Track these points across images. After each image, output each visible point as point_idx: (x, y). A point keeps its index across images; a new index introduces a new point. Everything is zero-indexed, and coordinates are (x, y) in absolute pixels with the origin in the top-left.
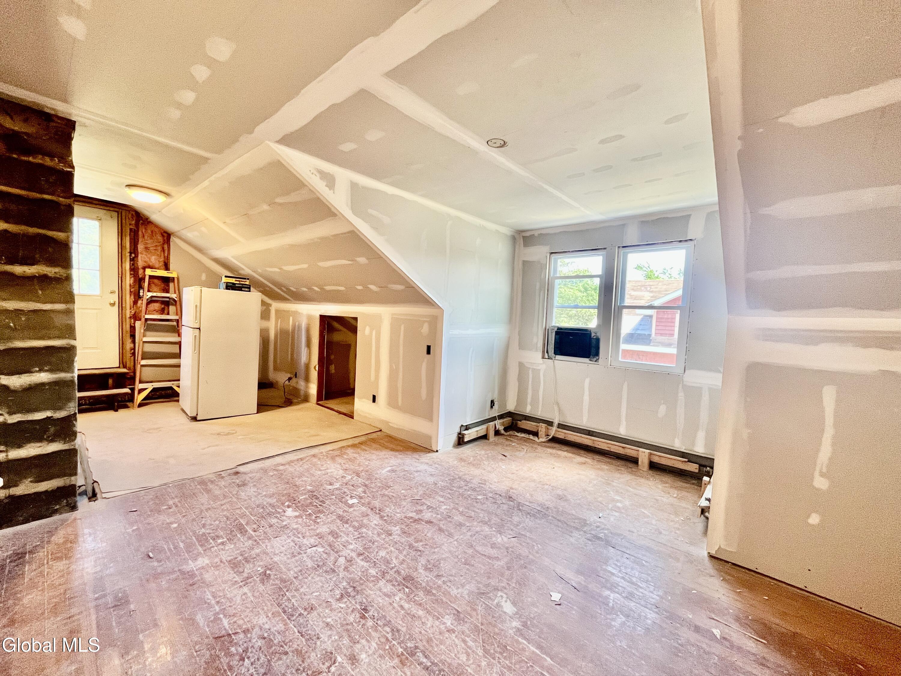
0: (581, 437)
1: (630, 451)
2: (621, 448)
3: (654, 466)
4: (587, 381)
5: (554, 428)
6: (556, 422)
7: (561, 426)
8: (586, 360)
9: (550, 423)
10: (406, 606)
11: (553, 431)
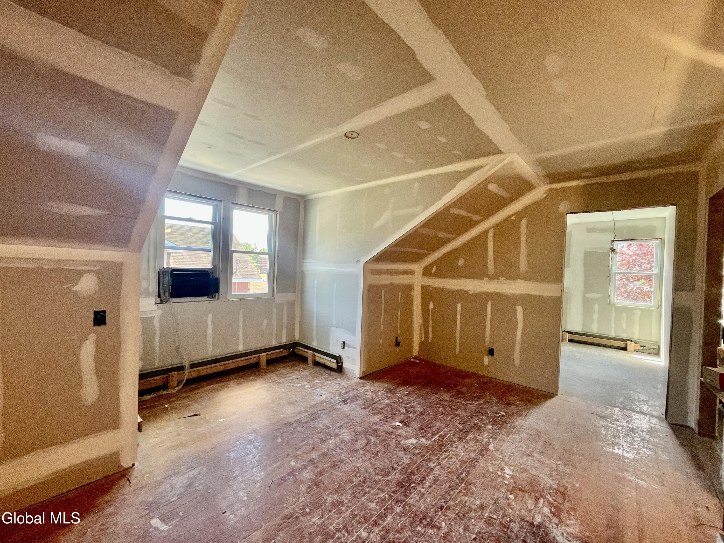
0: (214, 366)
1: (253, 359)
2: (247, 361)
3: (270, 362)
4: (210, 317)
5: (187, 372)
6: (187, 364)
7: (192, 366)
8: (205, 298)
9: (181, 368)
10: (428, 484)
11: (187, 374)
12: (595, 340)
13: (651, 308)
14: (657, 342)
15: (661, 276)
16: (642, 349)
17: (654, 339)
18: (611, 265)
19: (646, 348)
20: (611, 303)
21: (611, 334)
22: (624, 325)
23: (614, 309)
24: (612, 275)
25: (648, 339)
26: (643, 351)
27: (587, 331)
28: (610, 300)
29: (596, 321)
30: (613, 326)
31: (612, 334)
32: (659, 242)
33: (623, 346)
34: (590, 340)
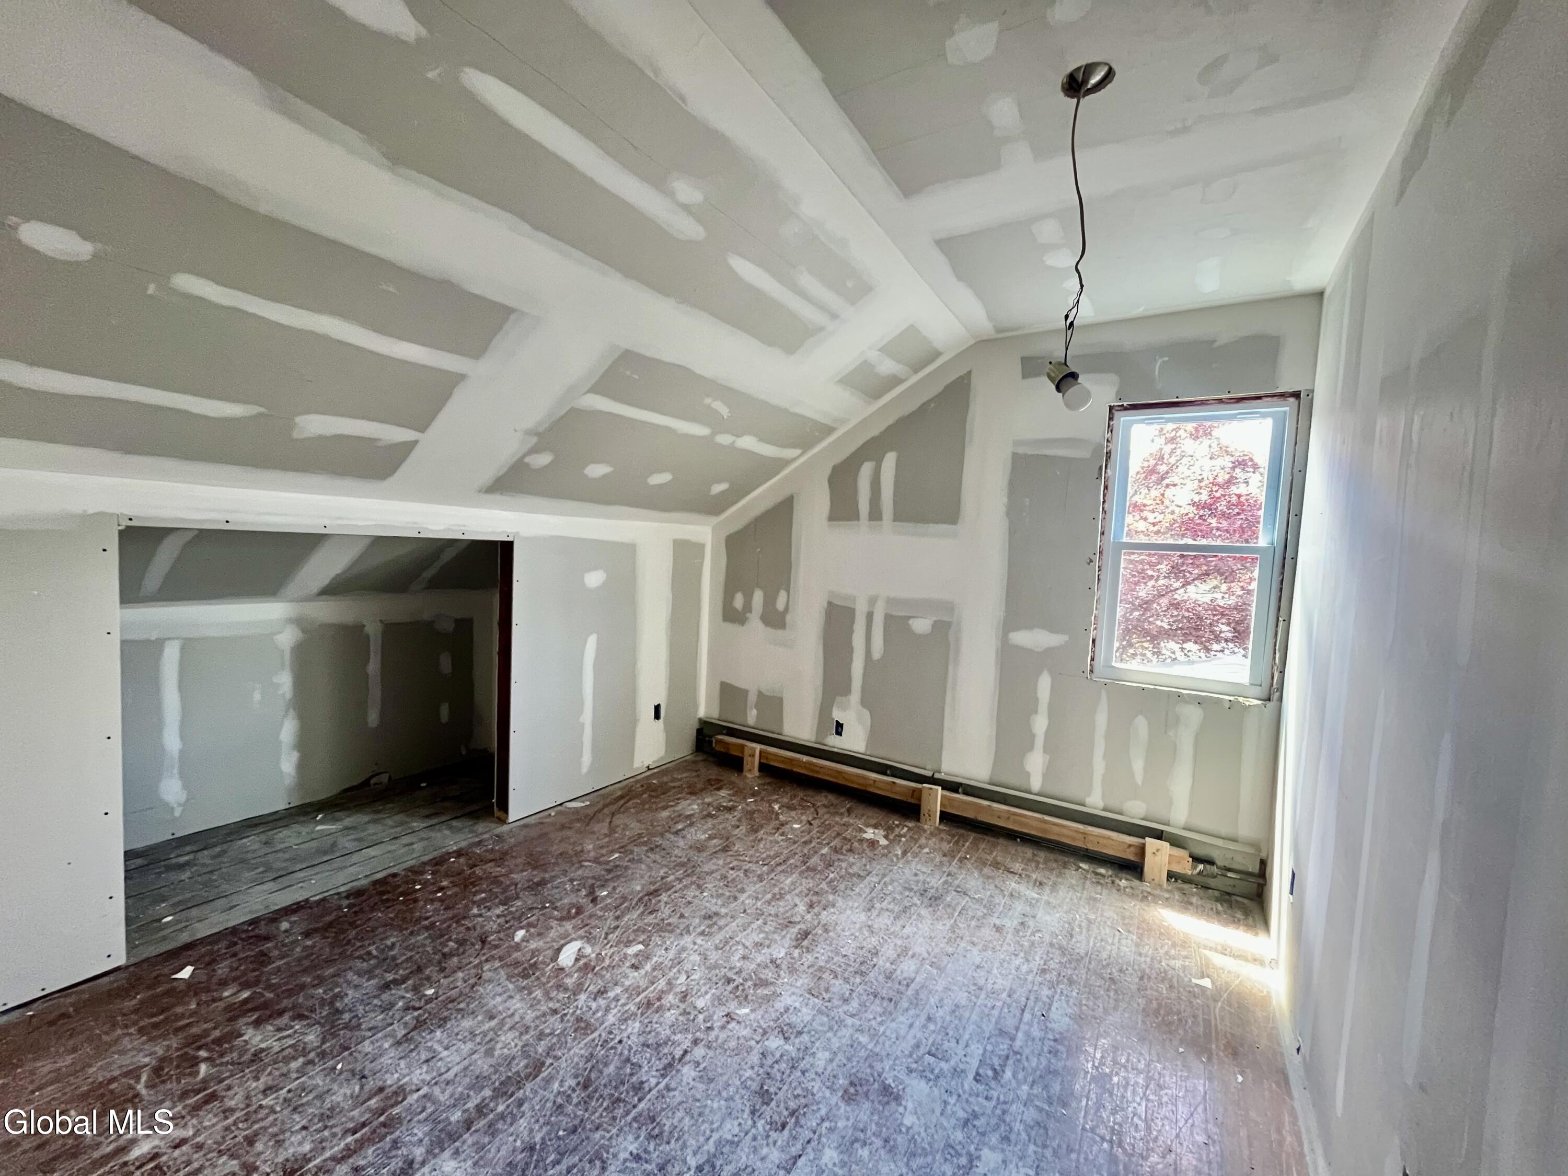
12: (1031, 821)
13: (1241, 699)
14: (1256, 846)
15: (1288, 561)
16: (1200, 873)
17: (1246, 829)
18: (1104, 511)
19: (1214, 869)
20: (1095, 670)
21: (1089, 800)
22: (1138, 766)
23: (1104, 695)
24: (1104, 557)
25: (1224, 831)
26: (1200, 879)
27: (1009, 781)
28: (1092, 659)
29: (1039, 741)
30: (1099, 766)
31: (1095, 802)
32: (1286, 408)
33: (1130, 856)
34: (1015, 822)
